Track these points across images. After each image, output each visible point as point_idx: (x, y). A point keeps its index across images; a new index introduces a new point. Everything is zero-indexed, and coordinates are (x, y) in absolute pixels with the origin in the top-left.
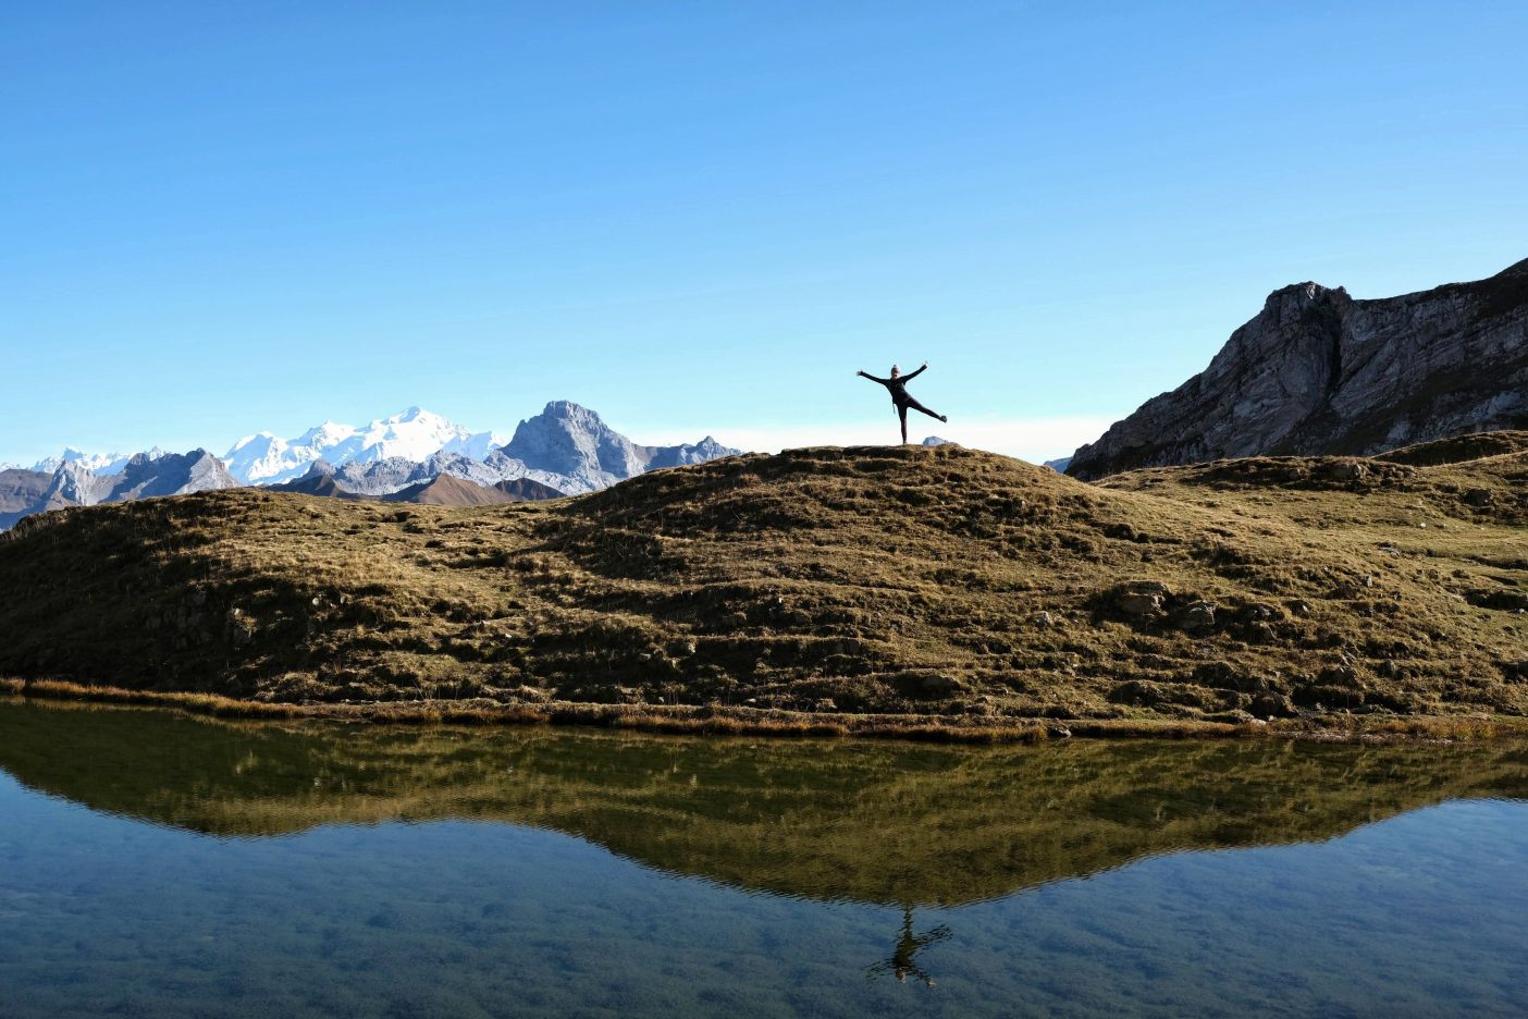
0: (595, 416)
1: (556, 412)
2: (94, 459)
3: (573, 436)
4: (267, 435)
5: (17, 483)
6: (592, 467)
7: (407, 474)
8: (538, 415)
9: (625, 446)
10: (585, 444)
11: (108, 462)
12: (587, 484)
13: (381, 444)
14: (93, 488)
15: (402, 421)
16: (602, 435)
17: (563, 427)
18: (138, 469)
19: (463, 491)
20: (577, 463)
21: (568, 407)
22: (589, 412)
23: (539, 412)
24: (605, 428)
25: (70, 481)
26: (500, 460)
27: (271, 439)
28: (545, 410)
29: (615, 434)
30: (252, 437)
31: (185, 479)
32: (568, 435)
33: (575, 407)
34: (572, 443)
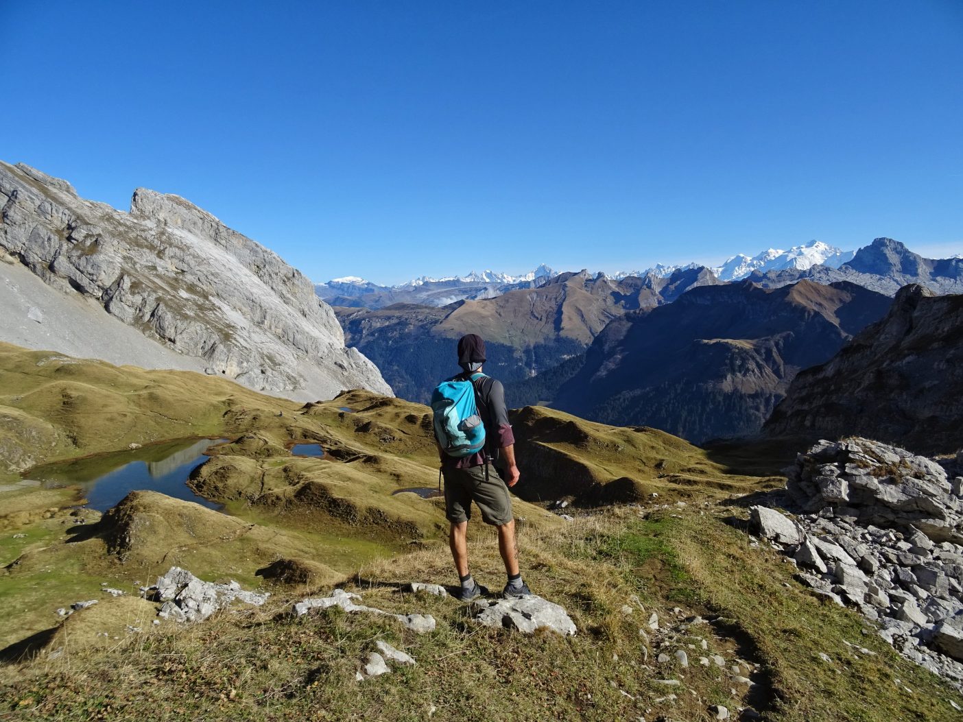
0: (901, 244)
1: (879, 244)
2: (669, 267)
3: (888, 255)
4: (742, 255)
5: (630, 282)
6: (897, 271)
7: (798, 276)
8: (869, 245)
9: (918, 260)
10: (894, 258)
11: (674, 269)
12: (893, 279)
13: (795, 258)
14: (659, 284)
15: (807, 247)
16: (904, 254)
17: (882, 251)
18: (677, 275)
19: (812, 287)
20: (889, 269)
21: (886, 241)
22: (898, 243)
23: (870, 244)
24: (907, 251)
25: (650, 281)
26: (846, 268)
27: (743, 257)
28: (873, 243)
29: (913, 254)
30: (735, 257)
31: (696, 280)
32: (885, 254)
33: (890, 240)
34: (887, 258)
